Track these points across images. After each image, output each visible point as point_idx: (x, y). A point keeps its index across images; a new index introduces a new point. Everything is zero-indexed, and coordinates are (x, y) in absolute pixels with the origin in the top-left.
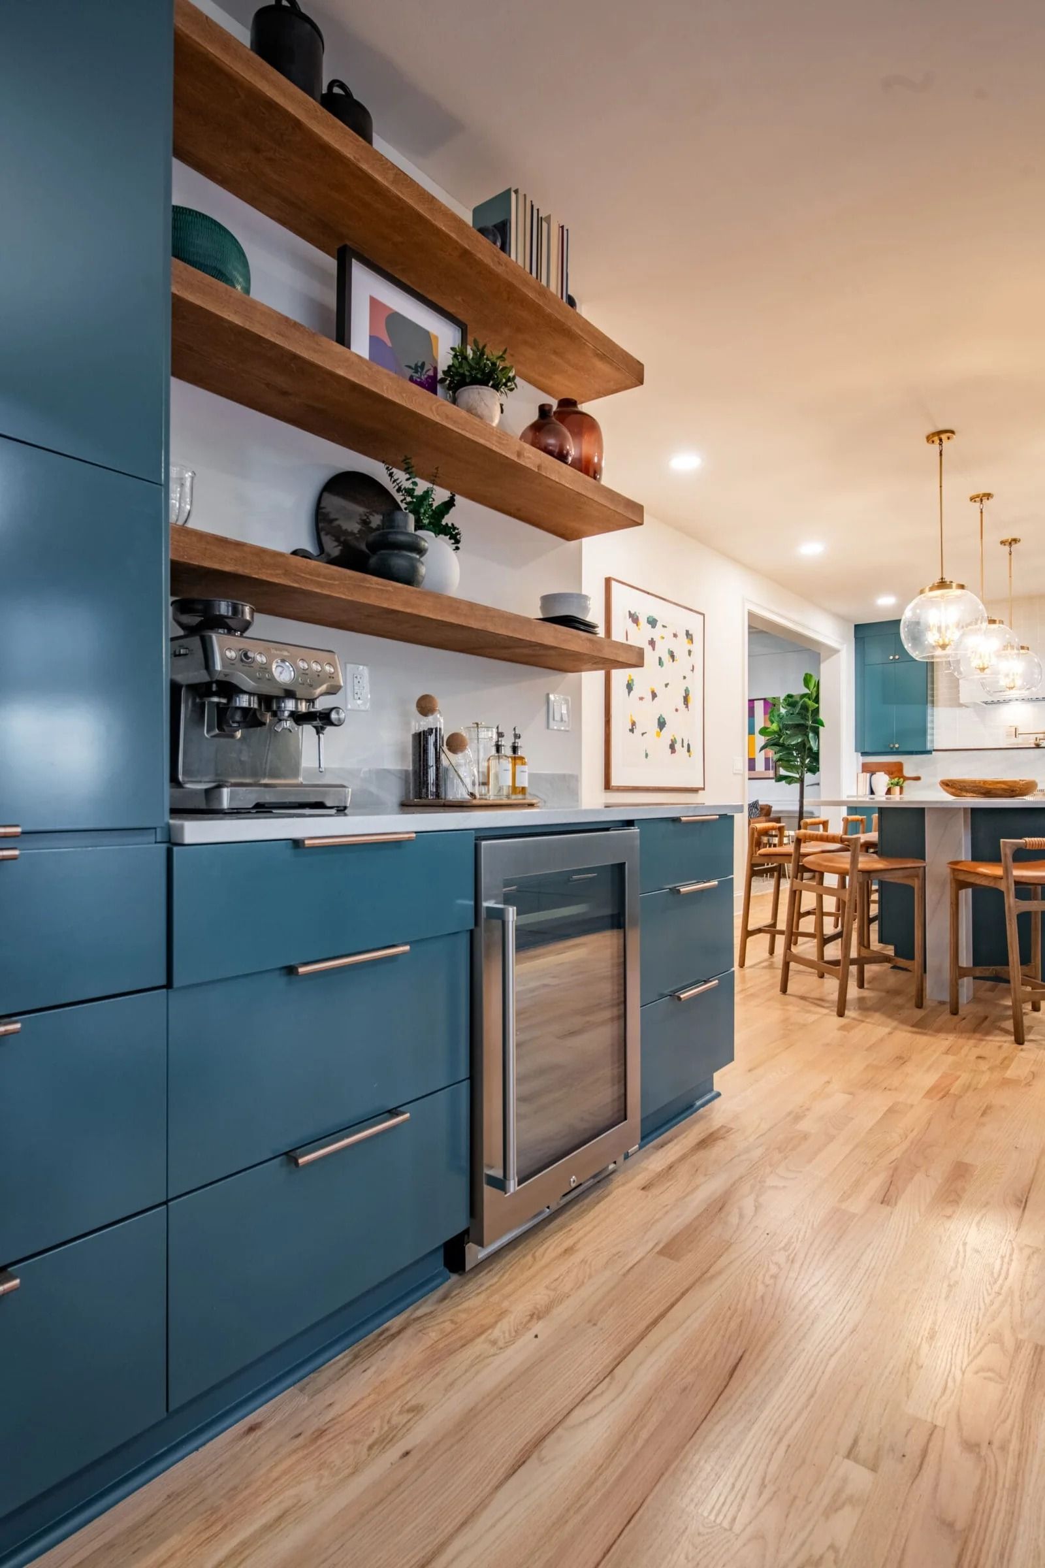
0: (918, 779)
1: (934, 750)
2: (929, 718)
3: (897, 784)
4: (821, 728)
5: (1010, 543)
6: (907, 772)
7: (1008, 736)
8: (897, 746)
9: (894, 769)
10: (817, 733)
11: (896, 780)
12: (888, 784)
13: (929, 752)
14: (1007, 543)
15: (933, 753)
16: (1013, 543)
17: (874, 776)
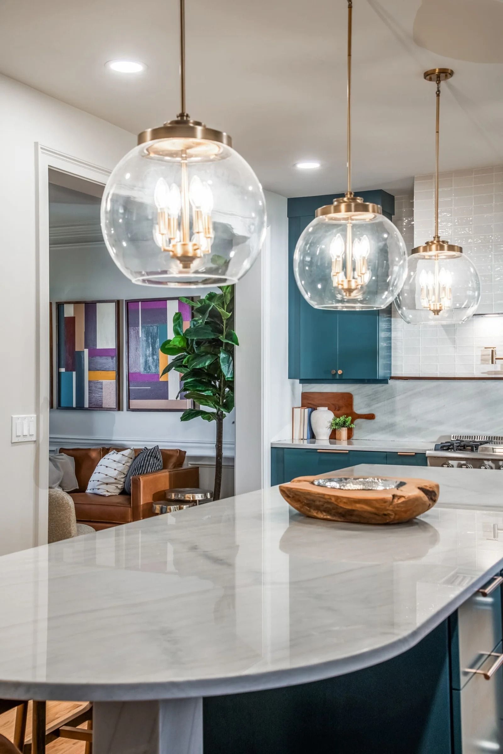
0: (371, 417)
1: (392, 378)
2: (382, 335)
3: (344, 425)
4: (236, 346)
5: (438, 77)
6: (359, 407)
7: (484, 361)
8: (340, 372)
9: (341, 403)
10: (231, 352)
11: (342, 419)
12: (332, 425)
13: (384, 381)
14: (434, 77)
15: (390, 381)
16: (442, 75)
17: (314, 413)
